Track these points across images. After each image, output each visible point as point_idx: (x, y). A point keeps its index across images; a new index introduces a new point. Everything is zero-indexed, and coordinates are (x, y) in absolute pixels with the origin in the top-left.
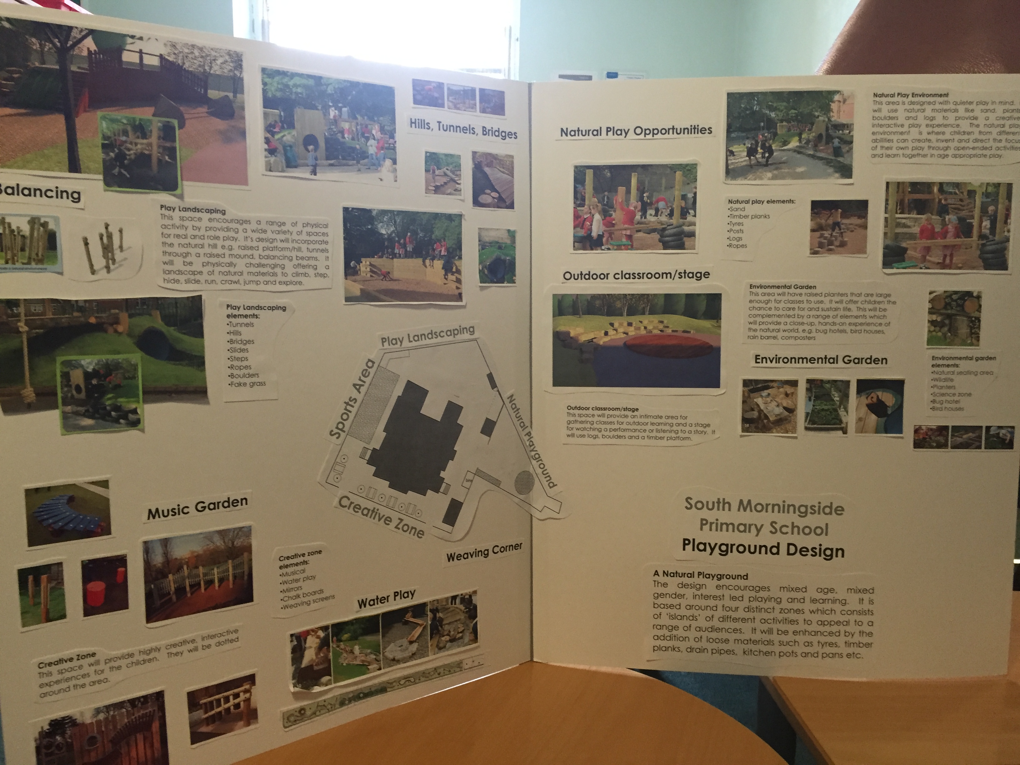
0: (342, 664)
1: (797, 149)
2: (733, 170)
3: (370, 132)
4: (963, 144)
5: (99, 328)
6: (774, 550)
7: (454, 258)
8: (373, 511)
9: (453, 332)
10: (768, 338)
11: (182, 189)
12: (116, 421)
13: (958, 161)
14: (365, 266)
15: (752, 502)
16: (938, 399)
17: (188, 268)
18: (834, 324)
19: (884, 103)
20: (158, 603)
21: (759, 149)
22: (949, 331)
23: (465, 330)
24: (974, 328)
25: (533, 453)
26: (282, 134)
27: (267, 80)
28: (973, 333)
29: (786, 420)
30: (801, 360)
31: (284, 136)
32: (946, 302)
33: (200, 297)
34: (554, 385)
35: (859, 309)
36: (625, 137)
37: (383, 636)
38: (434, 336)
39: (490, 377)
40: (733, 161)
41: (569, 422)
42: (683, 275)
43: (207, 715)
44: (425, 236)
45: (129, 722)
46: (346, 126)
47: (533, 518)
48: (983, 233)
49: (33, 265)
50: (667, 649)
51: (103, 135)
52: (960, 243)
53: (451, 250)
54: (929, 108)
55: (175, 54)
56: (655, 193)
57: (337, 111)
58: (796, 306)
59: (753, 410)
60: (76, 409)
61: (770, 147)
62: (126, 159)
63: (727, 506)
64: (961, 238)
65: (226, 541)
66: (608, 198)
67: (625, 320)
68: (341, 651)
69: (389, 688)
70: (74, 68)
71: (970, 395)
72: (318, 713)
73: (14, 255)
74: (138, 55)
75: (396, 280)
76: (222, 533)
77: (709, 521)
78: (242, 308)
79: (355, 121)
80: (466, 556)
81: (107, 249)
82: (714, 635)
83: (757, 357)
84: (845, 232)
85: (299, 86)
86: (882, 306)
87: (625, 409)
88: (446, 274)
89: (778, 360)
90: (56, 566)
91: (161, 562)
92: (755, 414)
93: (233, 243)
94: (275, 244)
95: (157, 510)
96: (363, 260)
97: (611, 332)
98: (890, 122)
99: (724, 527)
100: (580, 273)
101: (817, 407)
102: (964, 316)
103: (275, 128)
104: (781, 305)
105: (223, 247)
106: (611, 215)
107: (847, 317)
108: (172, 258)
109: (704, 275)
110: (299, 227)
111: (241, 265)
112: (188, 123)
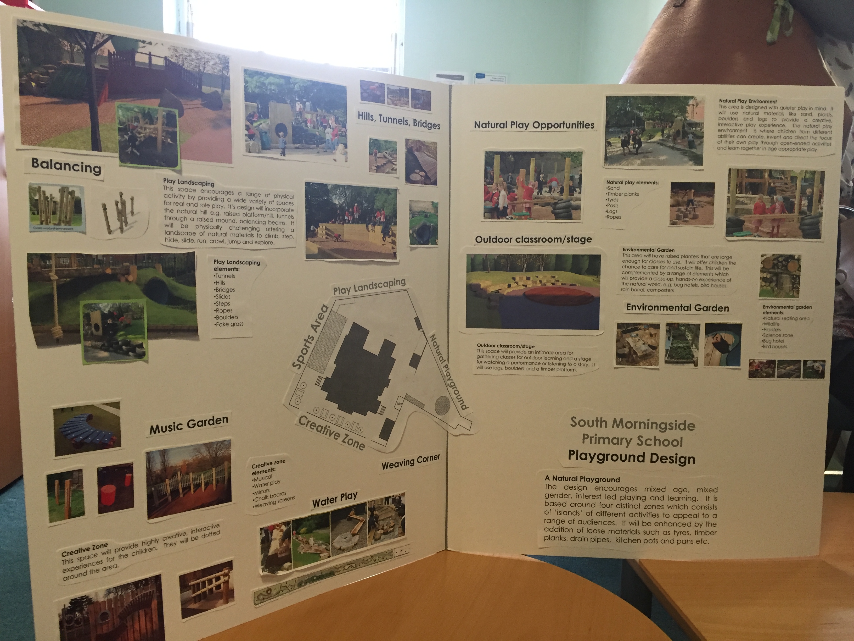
0: (300, 552)
1: (661, 142)
2: (611, 157)
3: (327, 122)
4: (787, 140)
5: (114, 277)
6: (641, 459)
7: (390, 224)
8: (325, 428)
9: (388, 284)
10: (637, 290)
11: (181, 167)
12: (126, 353)
13: (784, 153)
14: (321, 229)
15: (623, 420)
16: (767, 339)
17: (185, 230)
18: (688, 279)
19: (727, 107)
20: (157, 502)
21: (631, 141)
22: (776, 285)
23: (398, 282)
24: (795, 284)
25: (449, 382)
26: (259, 123)
27: (248, 79)
28: (795, 288)
29: (651, 355)
30: (662, 308)
31: (261, 124)
32: (773, 263)
33: (194, 253)
34: (467, 327)
35: (707, 268)
36: (526, 129)
37: (332, 530)
38: (374, 287)
39: (417, 320)
40: (611, 150)
41: (479, 357)
42: (571, 239)
43: (194, 595)
44: (368, 206)
45: (133, 600)
46: (308, 117)
47: (449, 434)
48: (802, 210)
49: (63, 226)
50: (555, 538)
51: (119, 121)
52: (785, 217)
53: (388, 217)
54: (761, 112)
55: (176, 56)
56: (549, 175)
57: (302, 105)
58: (659, 265)
59: (624, 347)
60: (94, 343)
61: (640, 139)
62: (137, 140)
63: (604, 423)
64: (786, 213)
65: (211, 452)
66: (512, 178)
67: (524, 275)
68: (299, 542)
69: (336, 572)
70: (97, 66)
71: (791, 336)
72: (281, 593)
73: (47, 218)
74: (147, 56)
75: (345, 241)
76: (208, 446)
77: (590, 436)
78: (226, 263)
79: (316, 113)
80: (396, 465)
81: (121, 214)
82: (593, 527)
83: (628, 305)
84: (697, 207)
85: (273, 84)
86: (725, 266)
87: (524, 346)
88: (384, 237)
89: (644, 307)
90: (77, 473)
91: (160, 469)
92: (627, 350)
93: (219, 210)
94: (252, 211)
95: (157, 427)
96: (320, 225)
97: (513, 285)
98: (732, 122)
99: (602, 440)
100: (488, 237)
101: (675, 345)
102: (787, 274)
103: (253, 118)
104: (647, 265)
105: (212, 213)
106: (514, 191)
107: (698, 274)
108: (171, 221)
109: (587, 240)
110: (271, 198)
111: (225, 228)
112: (185, 112)
